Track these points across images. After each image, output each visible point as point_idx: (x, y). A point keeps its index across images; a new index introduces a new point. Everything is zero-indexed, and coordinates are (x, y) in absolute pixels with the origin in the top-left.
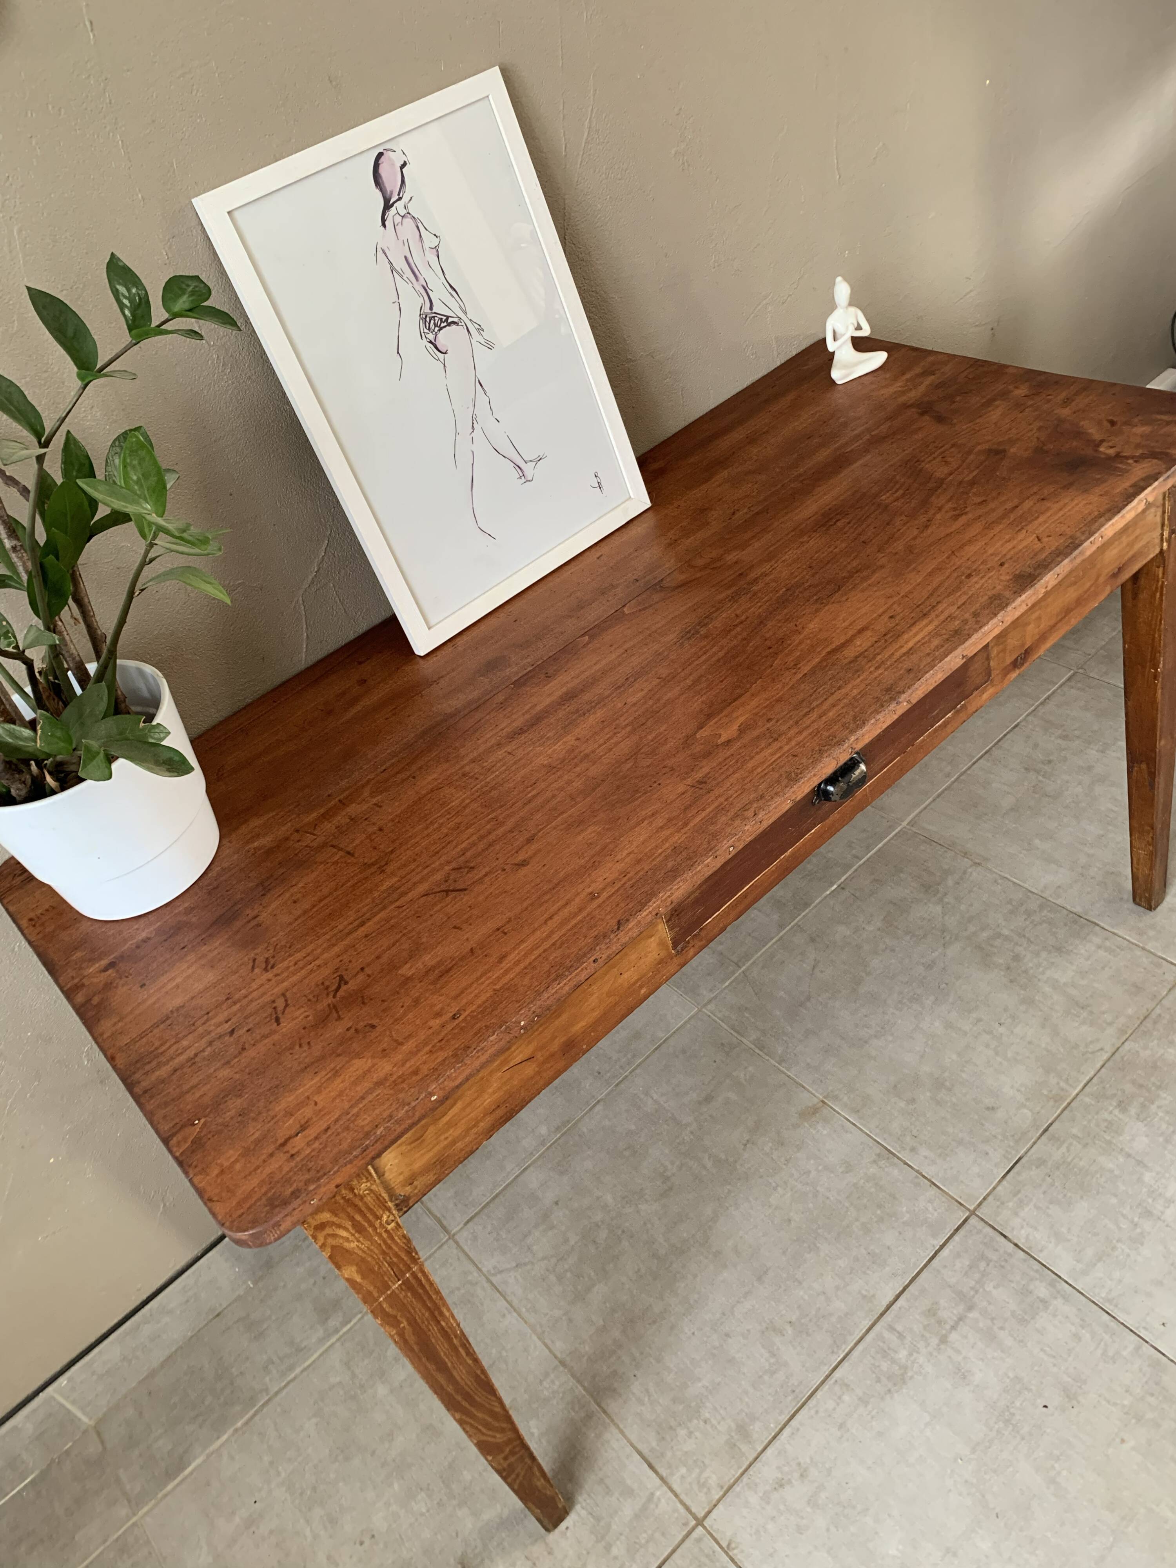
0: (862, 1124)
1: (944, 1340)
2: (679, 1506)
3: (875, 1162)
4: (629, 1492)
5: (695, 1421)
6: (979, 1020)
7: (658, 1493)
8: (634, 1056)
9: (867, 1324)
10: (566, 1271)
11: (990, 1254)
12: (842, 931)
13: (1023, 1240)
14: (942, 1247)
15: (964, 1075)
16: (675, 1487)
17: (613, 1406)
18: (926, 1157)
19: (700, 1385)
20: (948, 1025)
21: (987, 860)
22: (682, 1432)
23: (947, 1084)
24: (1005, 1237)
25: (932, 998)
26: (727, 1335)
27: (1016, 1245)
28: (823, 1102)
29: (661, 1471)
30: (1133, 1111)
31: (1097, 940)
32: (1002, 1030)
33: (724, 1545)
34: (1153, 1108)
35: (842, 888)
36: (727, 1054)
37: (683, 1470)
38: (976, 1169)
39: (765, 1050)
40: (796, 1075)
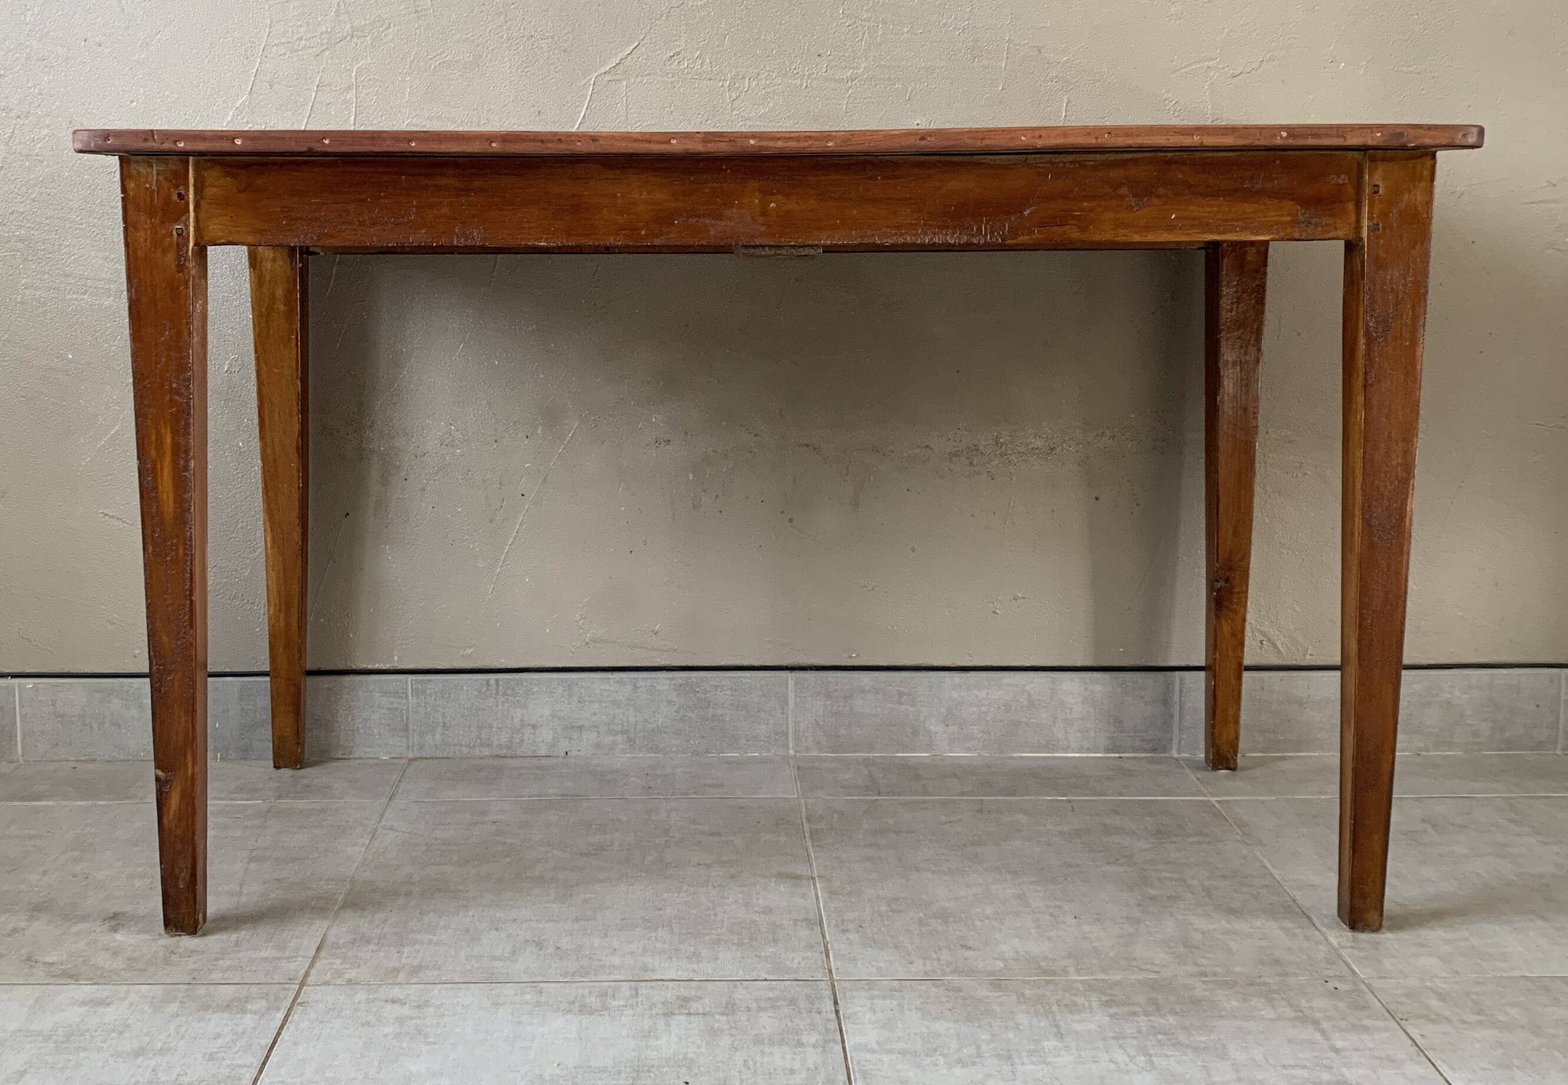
0: (825, 902)
1: (668, 1014)
2: (303, 971)
3: (795, 920)
4: (282, 948)
5: (392, 948)
6: (1060, 907)
7: (299, 959)
8: (695, 793)
9: (619, 977)
10: (438, 850)
11: (802, 1004)
12: (1023, 819)
13: (849, 1011)
14: (766, 980)
15: (978, 923)
16: (318, 965)
17: (348, 914)
18: (848, 939)
19: (430, 937)
20: (1020, 897)
21: (1261, 843)
22: (371, 947)
23: (952, 919)
24: (836, 1003)
25: (1033, 879)
26: (497, 929)
27: (837, 1012)
28: (813, 878)
29: (323, 954)
30: (1114, 1010)
31: (1287, 924)
32: (1070, 920)
33: (299, 1001)
34: (1142, 1018)
35: (1070, 801)
36: (777, 824)
37: (338, 961)
38: (882, 965)
39: (814, 837)
40: (816, 858)
